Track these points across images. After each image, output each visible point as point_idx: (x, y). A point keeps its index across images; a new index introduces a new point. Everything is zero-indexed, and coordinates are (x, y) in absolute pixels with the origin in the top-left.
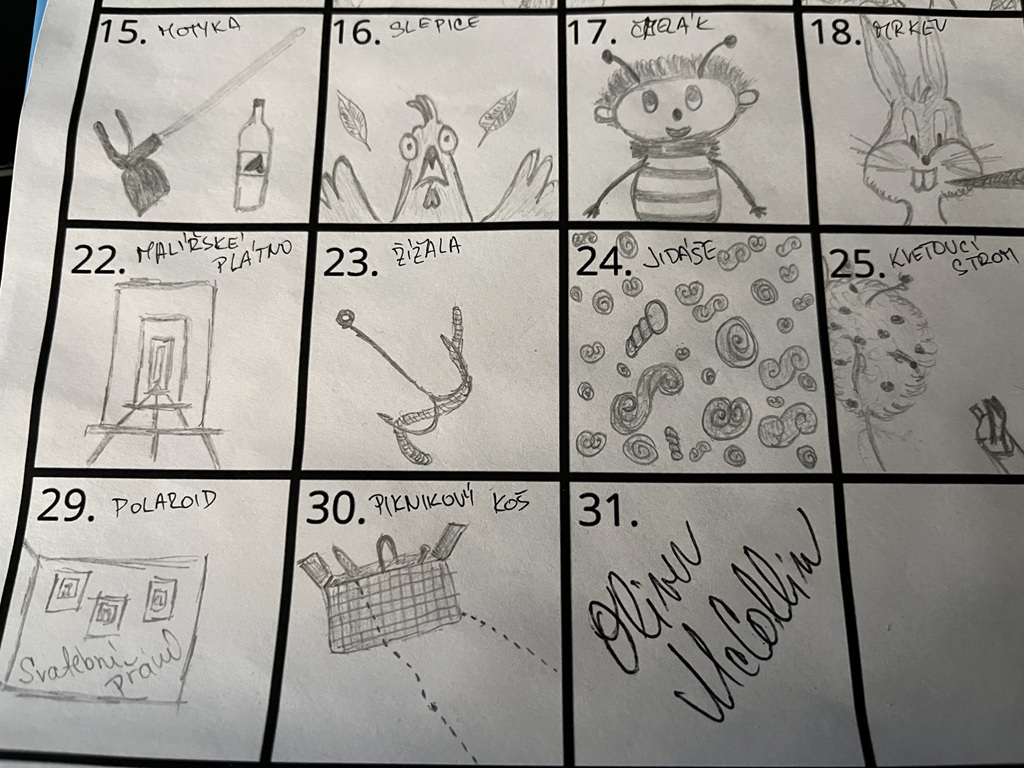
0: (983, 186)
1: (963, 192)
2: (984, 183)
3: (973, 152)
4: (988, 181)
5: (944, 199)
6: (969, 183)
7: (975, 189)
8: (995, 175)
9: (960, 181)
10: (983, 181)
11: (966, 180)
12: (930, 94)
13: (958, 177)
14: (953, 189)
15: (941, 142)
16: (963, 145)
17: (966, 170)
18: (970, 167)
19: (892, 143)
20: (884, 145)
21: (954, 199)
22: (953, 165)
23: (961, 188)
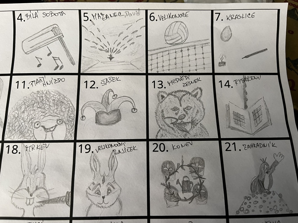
0: (48, 203)
1: (41, 205)
2: (49, 202)
3: (47, 192)
4: (50, 201)
5: (35, 208)
6: (44, 202)
7: (46, 204)
8: (53, 199)
9: (41, 202)
10: (49, 201)
11: (43, 201)
12: (38, 171)
13: (40, 200)
14: (38, 204)
15: (37, 188)
16: (44, 189)
17: (44, 198)
18: (45, 197)
19: (21, 189)
20: (19, 190)
21: (38, 208)
22: (40, 196)
23: (41, 204)
